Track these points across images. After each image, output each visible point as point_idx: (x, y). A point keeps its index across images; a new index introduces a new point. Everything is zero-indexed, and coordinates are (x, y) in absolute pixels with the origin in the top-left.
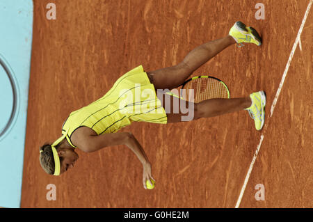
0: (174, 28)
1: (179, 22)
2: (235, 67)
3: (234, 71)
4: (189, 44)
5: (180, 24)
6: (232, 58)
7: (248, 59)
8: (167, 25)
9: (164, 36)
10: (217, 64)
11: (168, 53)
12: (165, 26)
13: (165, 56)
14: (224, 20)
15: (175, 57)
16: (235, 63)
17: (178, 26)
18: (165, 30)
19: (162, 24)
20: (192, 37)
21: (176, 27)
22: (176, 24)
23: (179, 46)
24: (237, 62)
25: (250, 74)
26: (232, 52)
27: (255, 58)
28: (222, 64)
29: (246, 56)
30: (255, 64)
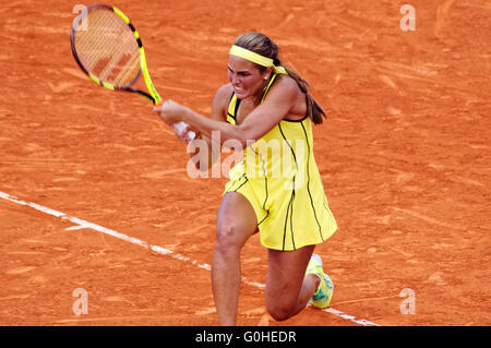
2: (43, 126)
3: (36, 125)
6: (57, 121)
7: (56, 147)
10: (48, 97)
14: (117, 107)
16: (49, 126)
24: (50, 129)
25: (31, 149)
26: (66, 121)
27: (55, 157)
28: (47, 106)
29: (60, 143)
30: (47, 157)
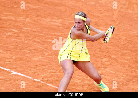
0: (21, 17)
1: (24, 19)
4: (14, 24)
5: (23, 20)
7: (7, 51)
8: (23, 15)
9: (18, 13)
10: (5, 37)
11: (11, 15)
12: (22, 13)
13: (9, 14)
15: (9, 18)
16: (5, 45)
17: (22, 19)
18: (20, 13)
19: (23, 12)
20: (17, 25)
21: (22, 18)
22: (23, 18)
23: (14, 20)
27: (7, 53)
28: (5, 39)
30: (5, 54)
